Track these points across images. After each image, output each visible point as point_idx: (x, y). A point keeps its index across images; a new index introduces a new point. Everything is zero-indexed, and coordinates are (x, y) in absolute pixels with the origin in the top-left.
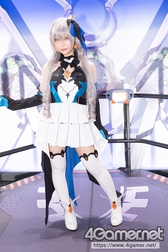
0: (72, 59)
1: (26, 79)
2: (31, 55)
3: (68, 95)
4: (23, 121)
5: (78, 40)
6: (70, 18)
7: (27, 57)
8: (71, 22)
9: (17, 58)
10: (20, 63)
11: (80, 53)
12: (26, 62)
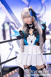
0: (32, 25)
1: (12, 31)
2: (14, 22)
3: (32, 42)
4: (11, 47)
5: (34, 17)
6: (30, 7)
7: (12, 23)
8: (30, 10)
9: (8, 23)
10: (10, 25)
11: (35, 23)
12: (12, 24)
